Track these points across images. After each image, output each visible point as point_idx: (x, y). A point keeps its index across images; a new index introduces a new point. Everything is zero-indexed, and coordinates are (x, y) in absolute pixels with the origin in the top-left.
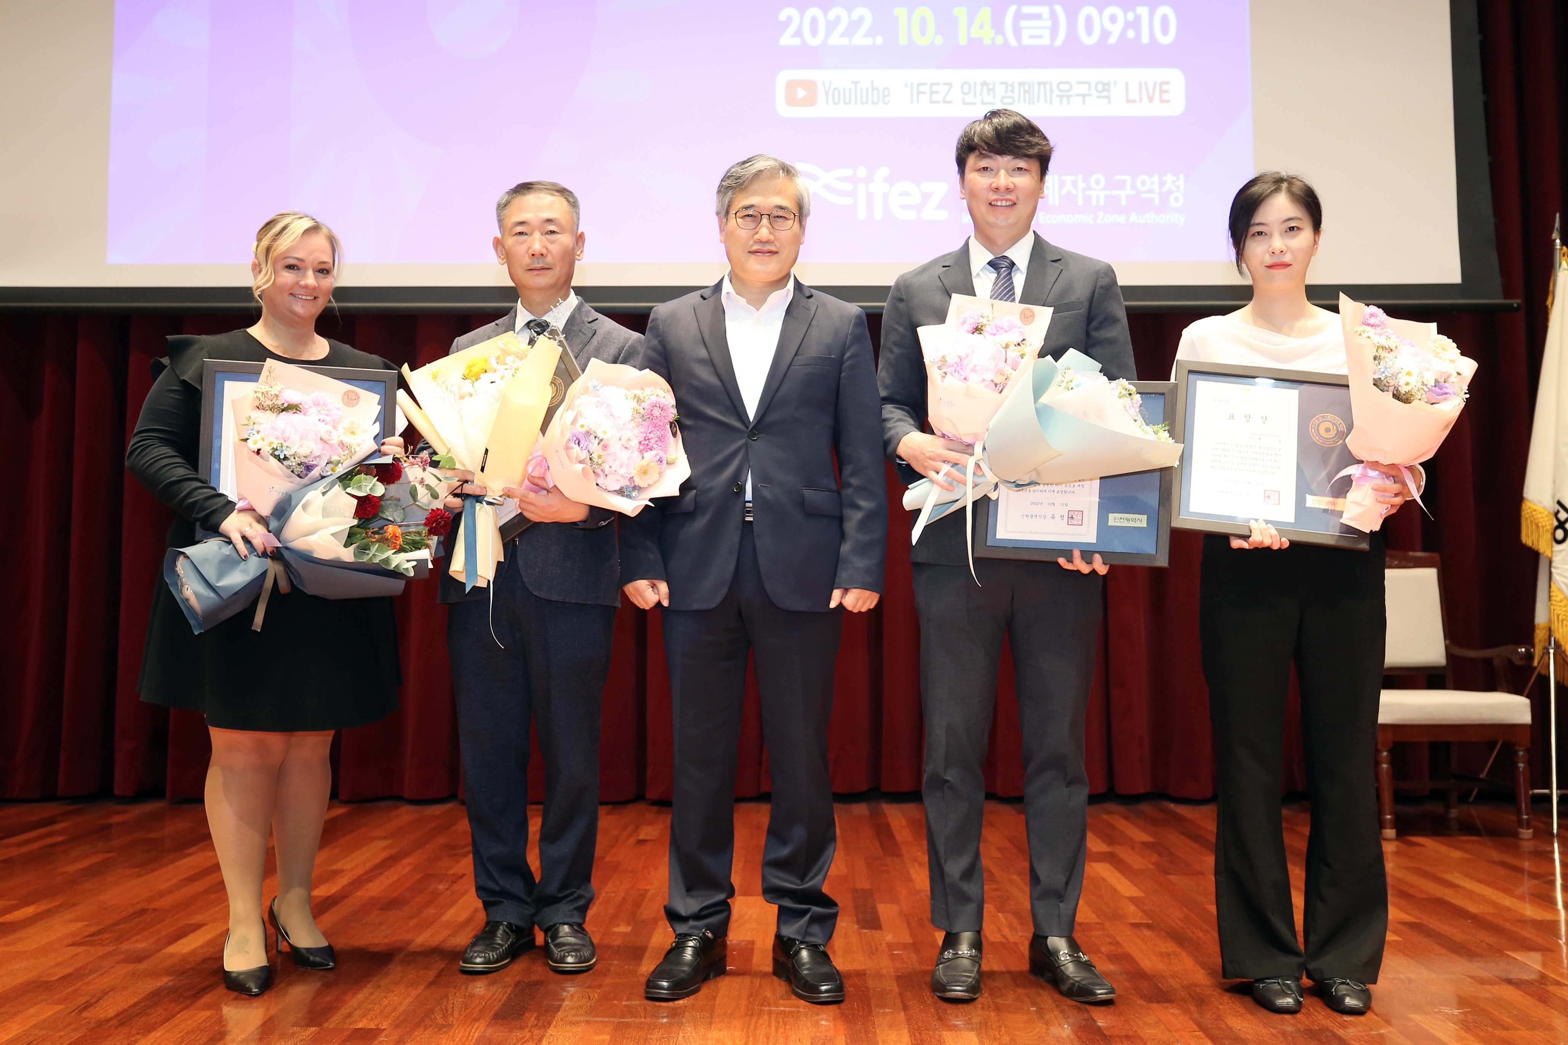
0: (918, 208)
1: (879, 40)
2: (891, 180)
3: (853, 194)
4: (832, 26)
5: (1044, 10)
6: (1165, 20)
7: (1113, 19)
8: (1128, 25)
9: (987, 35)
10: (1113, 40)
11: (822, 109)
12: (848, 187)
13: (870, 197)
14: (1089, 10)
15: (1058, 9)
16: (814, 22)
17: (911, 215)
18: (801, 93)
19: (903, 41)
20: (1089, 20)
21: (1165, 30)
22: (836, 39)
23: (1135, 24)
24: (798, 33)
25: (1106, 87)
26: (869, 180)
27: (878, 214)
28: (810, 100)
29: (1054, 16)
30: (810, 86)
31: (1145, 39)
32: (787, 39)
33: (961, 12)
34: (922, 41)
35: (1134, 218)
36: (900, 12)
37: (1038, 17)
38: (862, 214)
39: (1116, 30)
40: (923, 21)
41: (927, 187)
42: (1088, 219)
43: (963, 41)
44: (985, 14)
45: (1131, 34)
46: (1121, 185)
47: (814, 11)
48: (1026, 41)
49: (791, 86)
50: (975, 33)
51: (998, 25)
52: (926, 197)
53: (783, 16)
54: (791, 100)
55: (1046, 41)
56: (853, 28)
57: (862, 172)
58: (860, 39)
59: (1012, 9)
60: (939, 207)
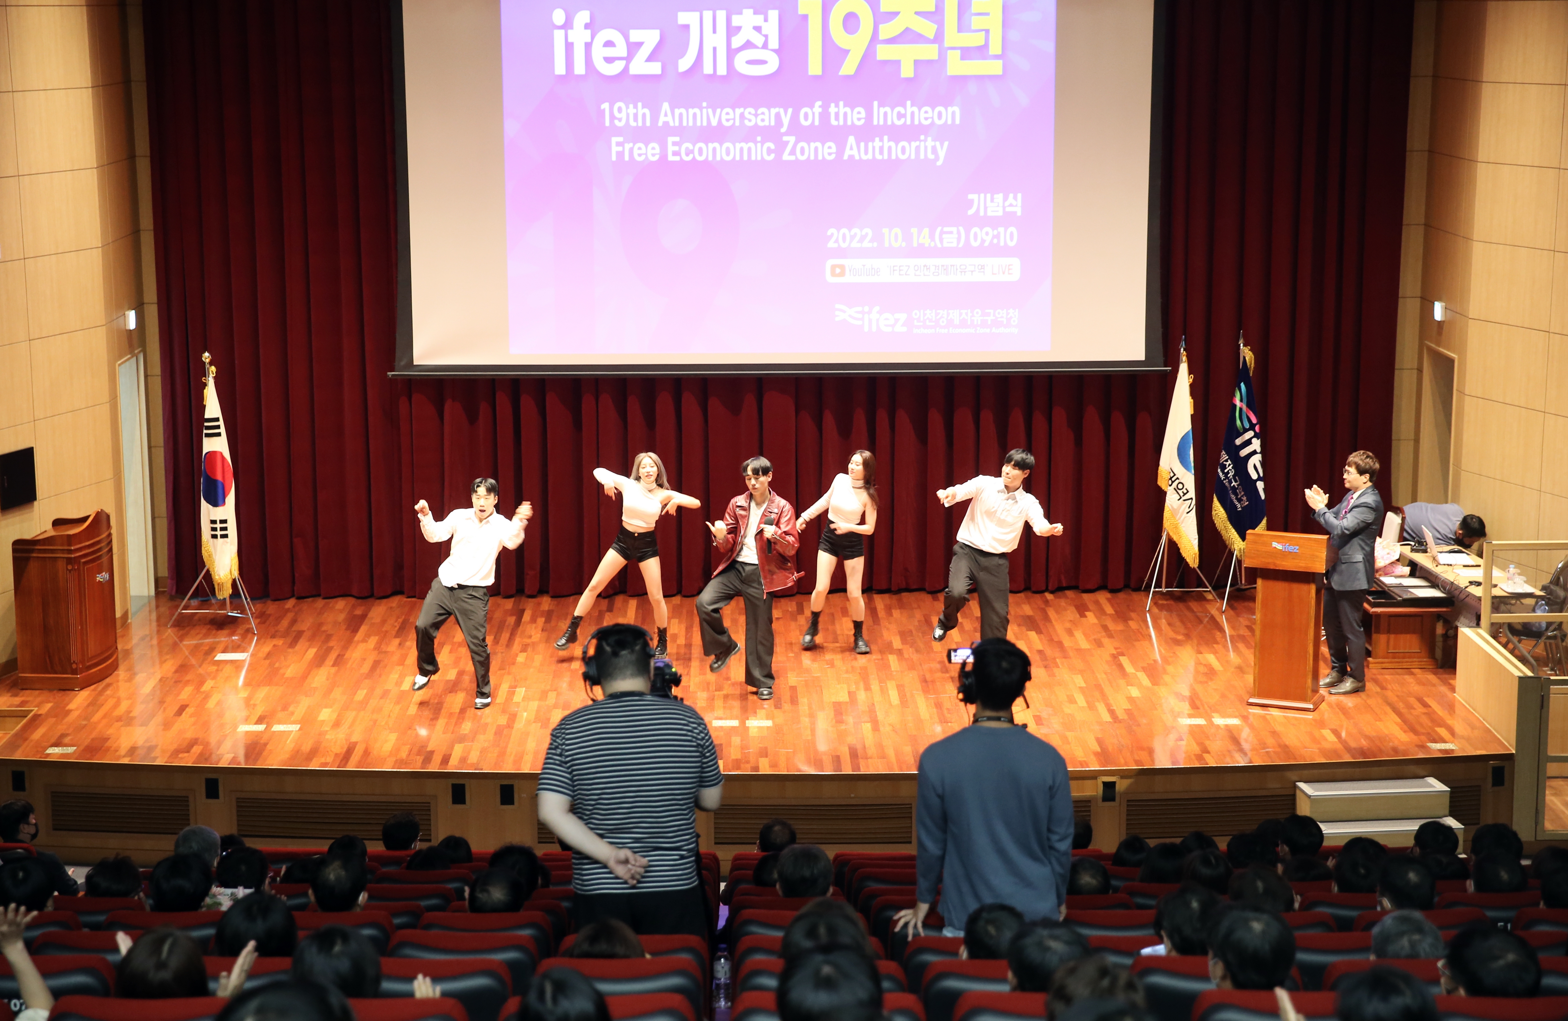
0: (893, 326)
1: (875, 245)
2: (880, 313)
3: (862, 319)
4: (853, 238)
5: (954, 229)
6: (1012, 234)
7: (987, 234)
8: (994, 237)
9: (927, 242)
10: (986, 244)
11: (848, 279)
12: (860, 316)
13: (870, 321)
14: (976, 229)
15: (961, 229)
16: (844, 236)
17: (889, 329)
18: (838, 271)
19: (887, 245)
20: (976, 235)
21: (1012, 239)
22: (855, 244)
23: (998, 236)
24: (837, 241)
25: (983, 267)
26: (870, 312)
27: (874, 329)
28: (842, 274)
29: (959, 233)
30: (842, 267)
31: (1002, 244)
32: (831, 244)
33: (914, 231)
34: (896, 245)
35: (994, 330)
36: (886, 231)
37: (951, 233)
38: (866, 329)
39: (988, 239)
40: (896, 235)
41: (897, 316)
42: (972, 331)
43: (915, 245)
44: (926, 231)
45: (995, 241)
46: (989, 314)
47: (844, 230)
48: (945, 245)
49: (834, 267)
50: (921, 241)
51: (932, 236)
52: (897, 320)
53: (829, 233)
54: (833, 274)
55: (954, 245)
56: (862, 240)
57: (866, 309)
58: (866, 244)
59: (939, 229)
60: (903, 325)
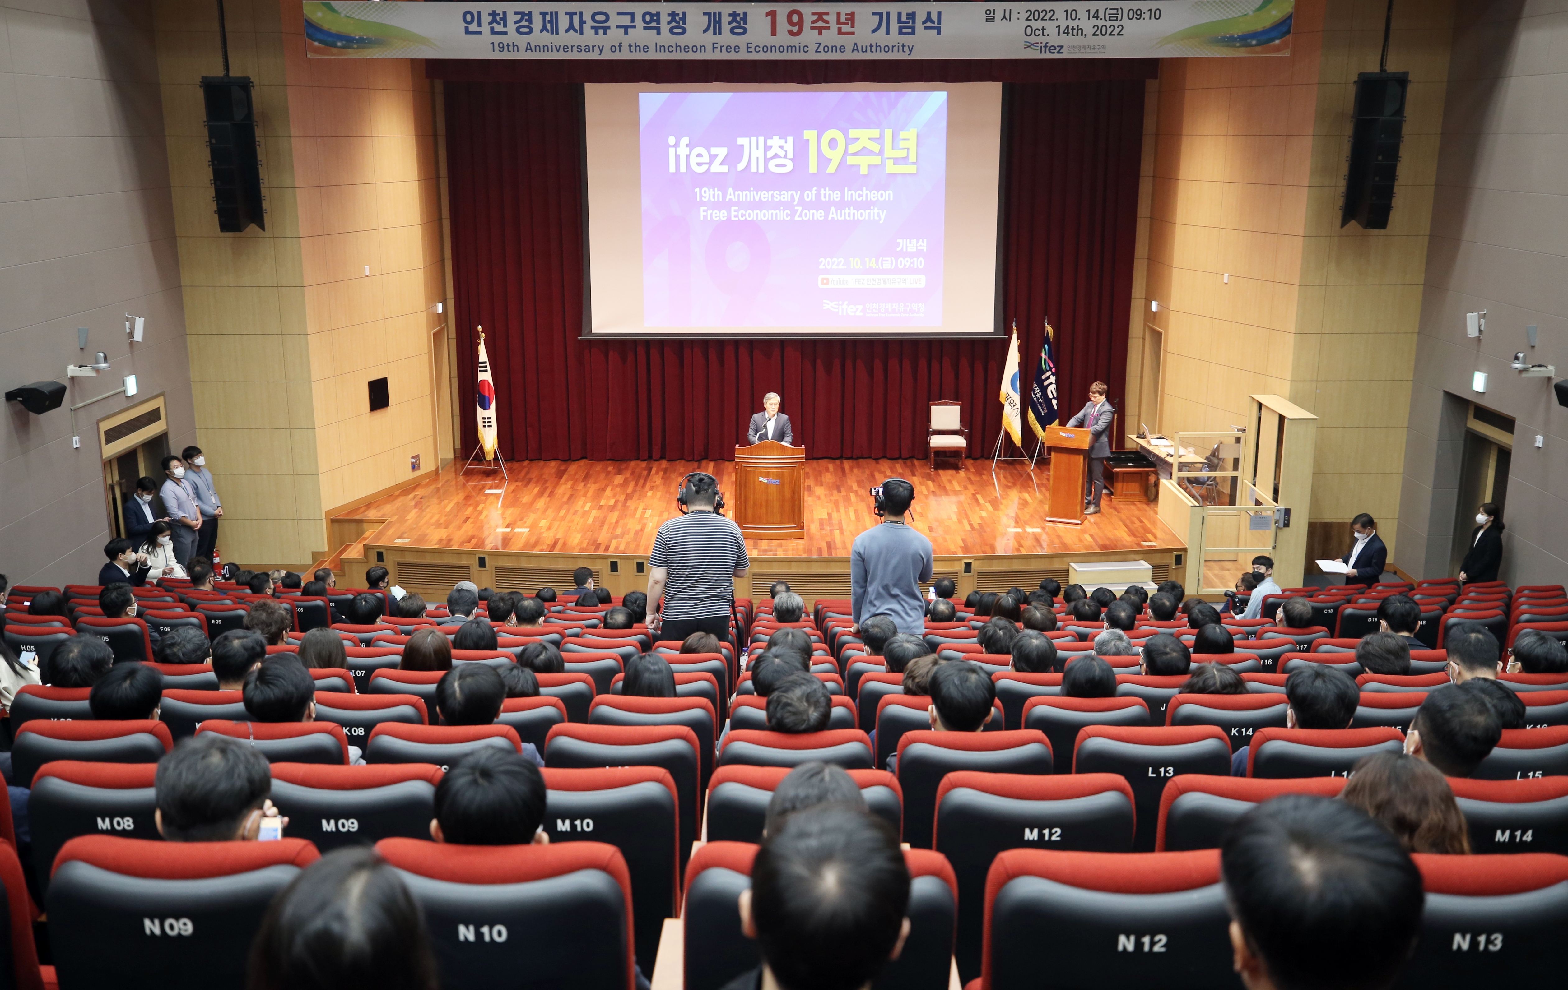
0: (855, 312)
1: (846, 267)
2: (848, 305)
3: (838, 308)
4: (833, 263)
5: (889, 259)
6: (921, 262)
7: (907, 261)
8: (911, 263)
9: (874, 266)
10: (907, 267)
11: (830, 286)
12: (837, 306)
13: (843, 309)
14: (901, 259)
15: (893, 258)
16: (828, 262)
17: (853, 314)
18: (825, 281)
19: (852, 267)
20: (901, 262)
21: (921, 265)
22: (834, 267)
23: (913, 263)
24: (824, 265)
25: (905, 280)
26: (842, 305)
27: (845, 314)
28: (827, 283)
29: (892, 260)
30: (827, 279)
31: (915, 267)
32: (821, 267)
33: (867, 259)
34: (857, 267)
35: (911, 315)
36: (851, 259)
37: (887, 261)
38: (840, 314)
39: (908, 264)
40: (857, 262)
41: (857, 306)
42: (899, 315)
43: (868, 267)
44: (874, 260)
45: (912, 265)
46: (908, 306)
47: (828, 259)
48: (884, 267)
49: (823, 279)
50: (871, 265)
51: (877, 263)
52: (857, 309)
53: (820, 260)
54: (823, 283)
55: (889, 267)
56: (838, 264)
57: (840, 303)
58: (841, 267)
59: (881, 259)
60: (861, 312)
